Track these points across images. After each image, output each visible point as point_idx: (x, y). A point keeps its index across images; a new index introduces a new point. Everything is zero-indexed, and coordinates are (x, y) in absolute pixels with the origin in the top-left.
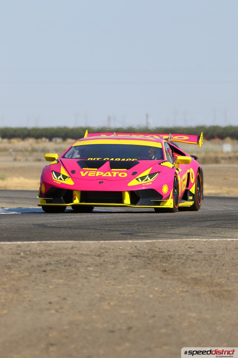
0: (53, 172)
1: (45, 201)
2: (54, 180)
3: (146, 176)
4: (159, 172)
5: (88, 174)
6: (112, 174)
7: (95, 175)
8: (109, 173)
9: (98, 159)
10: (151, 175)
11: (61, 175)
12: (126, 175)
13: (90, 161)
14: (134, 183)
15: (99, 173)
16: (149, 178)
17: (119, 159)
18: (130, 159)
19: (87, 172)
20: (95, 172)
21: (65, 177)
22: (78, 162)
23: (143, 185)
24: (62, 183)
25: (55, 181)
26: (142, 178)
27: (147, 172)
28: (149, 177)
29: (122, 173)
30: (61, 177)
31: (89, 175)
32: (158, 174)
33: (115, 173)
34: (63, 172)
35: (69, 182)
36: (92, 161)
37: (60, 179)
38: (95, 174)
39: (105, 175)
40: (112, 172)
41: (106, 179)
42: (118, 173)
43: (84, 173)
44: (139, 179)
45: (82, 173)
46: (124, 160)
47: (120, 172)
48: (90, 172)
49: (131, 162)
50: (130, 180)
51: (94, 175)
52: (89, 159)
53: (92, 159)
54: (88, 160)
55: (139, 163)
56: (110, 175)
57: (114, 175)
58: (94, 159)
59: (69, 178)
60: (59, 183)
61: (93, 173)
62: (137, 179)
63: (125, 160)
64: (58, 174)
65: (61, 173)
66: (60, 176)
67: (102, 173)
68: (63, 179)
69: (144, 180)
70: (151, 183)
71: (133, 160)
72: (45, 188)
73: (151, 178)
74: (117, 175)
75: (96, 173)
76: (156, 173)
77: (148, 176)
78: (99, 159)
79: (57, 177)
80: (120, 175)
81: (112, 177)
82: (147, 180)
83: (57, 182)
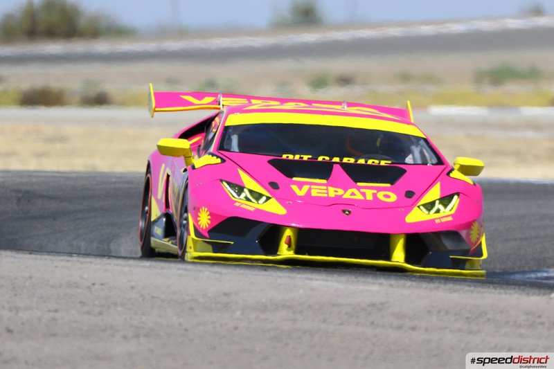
0: (224, 183)
2: (236, 202)
3: (432, 204)
4: (458, 194)
5: (309, 191)
6: (364, 194)
7: (327, 193)
8: (355, 191)
9: (306, 158)
10: (446, 200)
11: (245, 190)
12: (393, 197)
14: (417, 216)
15: (336, 191)
16: (441, 207)
17: (352, 160)
19: (306, 188)
20: (325, 187)
21: (258, 196)
22: (269, 162)
23: (437, 221)
24: (257, 210)
25: (237, 204)
27: (435, 193)
28: (439, 203)
30: (246, 194)
31: (314, 193)
32: (456, 197)
33: (367, 192)
34: (249, 183)
35: (274, 208)
37: (248, 199)
38: (325, 191)
39: (347, 195)
40: (362, 190)
41: (354, 203)
42: (375, 191)
43: (300, 188)
45: (295, 188)
46: (361, 161)
48: (312, 187)
49: (379, 167)
50: (409, 209)
51: (326, 195)
52: (284, 156)
53: (291, 157)
54: (284, 160)
55: (406, 171)
56: (359, 197)
57: (369, 197)
58: (297, 157)
60: (252, 209)
62: (419, 207)
64: (240, 189)
65: (245, 186)
66: (243, 192)
67: (341, 192)
68: (253, 200)
69: (433, 211)
70: (450, 219)
71: (383, 163)
72: (209, 217)
73: (445, 206)
75: (327, 189)
76: (450, 198)
77: (437, 202)
78: (309, 158)
79: (239, 194)
81: (365, 201)
82: (438, 211)
83: (244, 207)
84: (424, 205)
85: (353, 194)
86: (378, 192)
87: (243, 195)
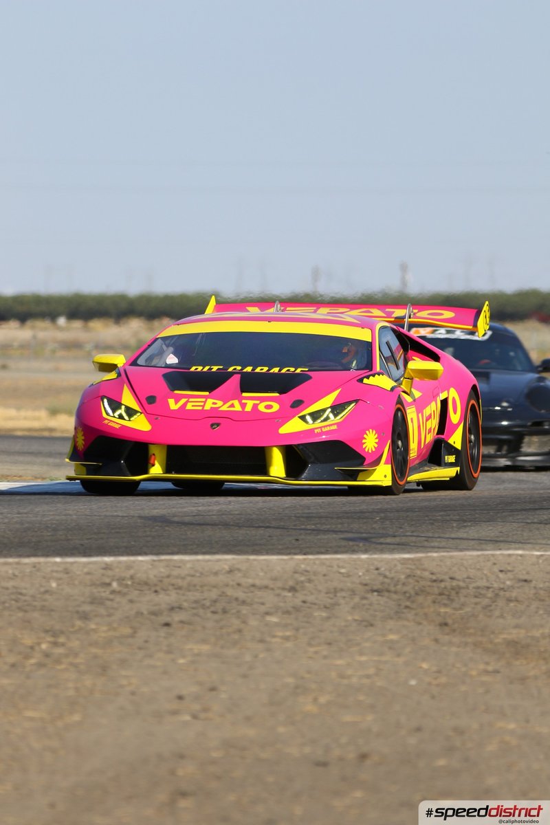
0: (105, 400)
1: (84, 469)
2: (106, 419)
3: (324, 411)
4: (356, 401)
5: (185, 404)
6: (243, 406)
7: (203, 406)
8: (236, 403)
9: (215, 368)
10: (337, 408)
11: (123, 407)
12: (276, 407)
13: (196, 373)
14: (293, 426)
15: (214, 403)
16: (331, 416)
18: (292, 369)
19: (183, 401)
20: (204, 400)
21: (131, 412)
22: (165, 376)
23: (316, 431)
24: (123, 427)
25: (106, 422)
26: (315, 416)
27: (327, 401)
29: (268, 404)
30: (122, 411)
31: (189, 407)
32: (354, 404)
33: (251, 402)
34: (128, 399)
35: (140, 424)
36: (202, 373)
37: (121, 417)
38: (202, 404)
39: (225, 408)
40: (244, 401)
41: (229, 416)
42: (258, 402)
43: (176, 402)
44: (308, 418)
45: (171, 402)
46: (276, 370)
47: (262, 400)
48: (191, 400)
49: (294, 375)
50: (286, 419)
51: (200, 408)
52: (193, 369)
53: (200, 368)
54: (192, 372)
55: (311, 378)
56: (238, 408)
57: (248, 408)
58: (206, 369)
59: (141, 413)
60: (117, 426)
61: (197, 402)
62: (303, 418)
63: (280, 370)
64: (115, 405)
65: (122, 403)
66: (121, 408)
67: (220, 403)
68: (126, 418)
69: (319, 421)
70: (335, 427)
71: (299, 370)
72: (84, 438)
73: (335, 416)
74: (255, 406)
75: (205, 402)
76: (350, 403)
77: (330, 410)
78: (218, 369)
79: (114, 412)
80: (262, 407)
81: (243, 412)
82: (327, 419)
83: (111, 424)
84: (310, 414)
85: (232, 406)
86: (261, 403)
87: (117, 414)
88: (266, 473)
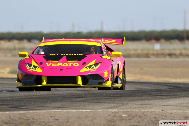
0: (27, 64)
1: (22, 84)
3: (92, 65)
4: (101, 62)
6: (69, 64)
7: (57, 65)
8: (66, 63)
9: (57, 54)
10: (96, 65)
11: (33, 66)
12: (78, 65)
13: (52, 56)
14: (84, 70)
15: (60, 64)
16: (94, 67)
17: (72, 54)
18: (80, 54)
19: (51, 63)
20: (57, 63)
21: (35, 67)
22: (43, 57)
23: (91, 71)
24: (34, 71)
25: (28, 70)
26: (90, 67)
27: (93, 63)
29: (76, 64)
30: (33, 67)
31: (53, 65)
32: (100, 63)
33: (70, 63)
34: (34, 63)
35: (39, 70)
36: (53, 56)
37: (32, 68)
38: (56, 64)
39: (63, 65)
40: (69, 63)
41: (65, 67)
42: (73, 63)
43: (49, 64)
44: (88, 67)
45: (47, 64)
46: (75, 54)
47: (74, 63)
48: (53, 63)
49: (81, 56)
50: (82, 68)
51: (56, 65)
52: (51, 55)
53: (53, 55)
55: (86, 56)
56: (67, 65)
57: (70, 65)
58: (55, 55)
59: (38, 67)
60: (32, 71)
61: (55, 64)
62: (86, 67)
63: (76, 55)
64: (30, 65)
65: (32, 64)
66: (32, 66)
67: (62, 64)
68: (34, 69)
69: (91, 68)
70: (96, 70)
72: (21, 75)
73: (96, 67)
74: (72, 65)
75: (57, 64)
77: (93, 65)
79: (30, 67)
80: (74, 65)
81: (69, 66)
82: (93, 68)
83: (30, 71)
84: (88, 66)
85: (65, 64)
87: (31, 67)
88: (76, 83)
